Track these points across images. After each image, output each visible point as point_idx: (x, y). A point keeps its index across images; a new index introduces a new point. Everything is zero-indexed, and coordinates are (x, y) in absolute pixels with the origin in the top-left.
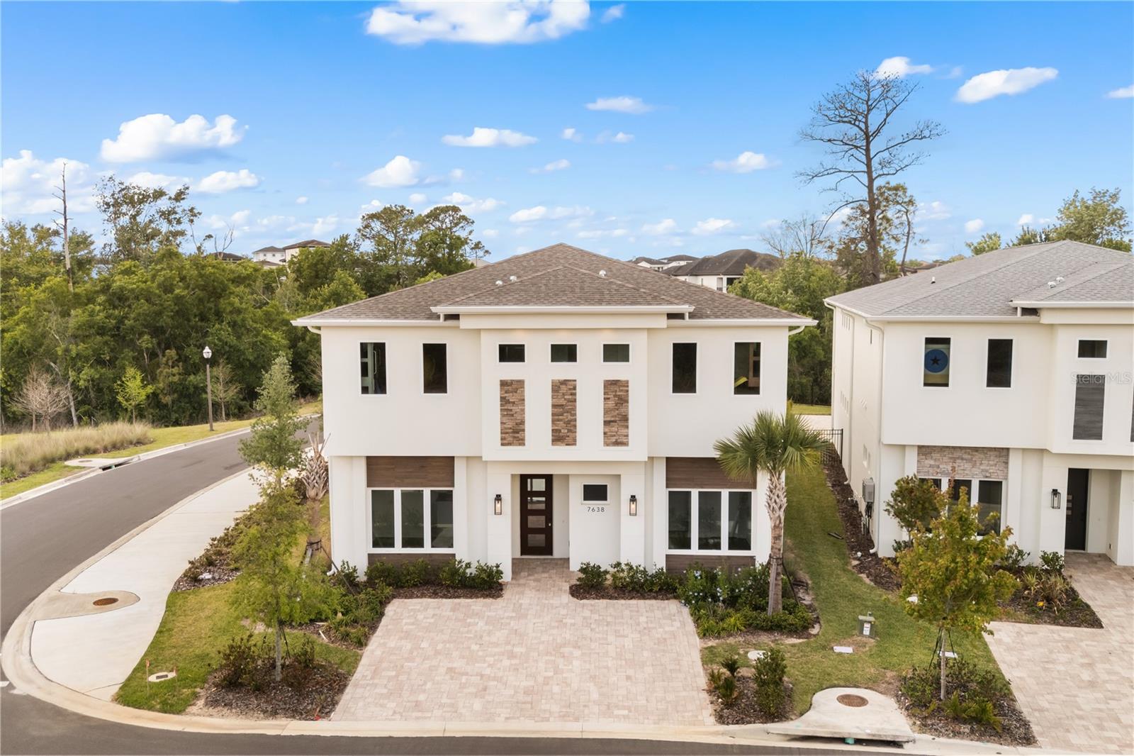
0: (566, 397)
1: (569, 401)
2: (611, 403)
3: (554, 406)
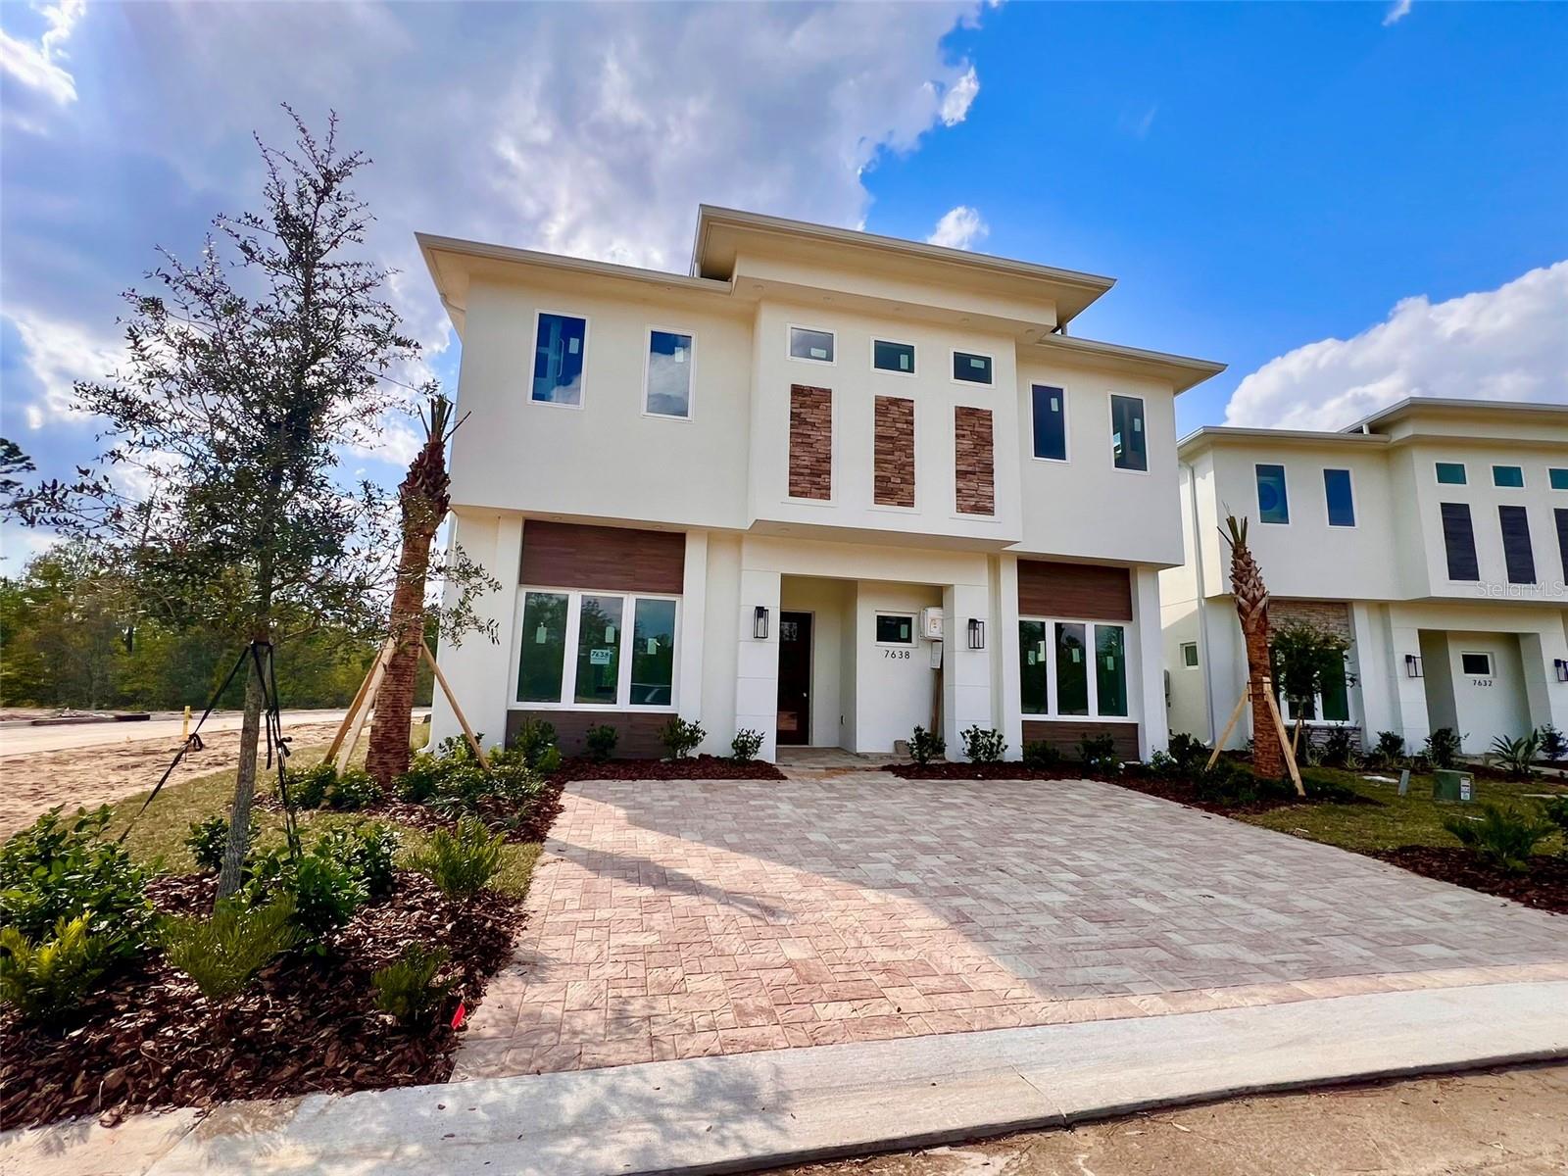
0: (898, 425)
1: (902, 432)
2: (967, 444)
3: (879, 438)
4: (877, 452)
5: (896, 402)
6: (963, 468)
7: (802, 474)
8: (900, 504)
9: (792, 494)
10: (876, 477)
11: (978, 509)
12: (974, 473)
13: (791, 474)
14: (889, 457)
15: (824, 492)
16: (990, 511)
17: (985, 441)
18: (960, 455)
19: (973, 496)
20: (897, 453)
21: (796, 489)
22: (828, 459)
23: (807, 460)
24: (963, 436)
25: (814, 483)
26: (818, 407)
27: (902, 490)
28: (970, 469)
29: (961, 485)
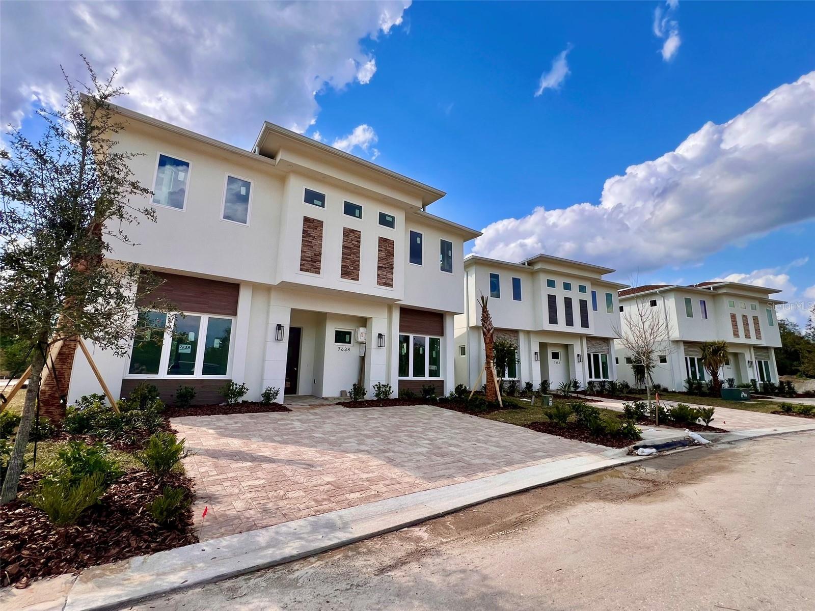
0: (353, 242)
1: (355, 246)
2: (383, 254)
3: (344, 247)
4: (343, 254)
5: (353, 231)
6: (381, 265)
7: (307, 261)
8: (352, 279)
9: (301, 270)
10: (342, 265)
11: (386, 284)
12: (385, 268)
13: (301, 260)
14: (349, 257)
15: (317, 270)
16: (391, 286)
17: (390, 254)
18: (380, 259)
19: (384, 278)
20: (352, 255)
21: (304, 267)
22: (320, 254)
23: (309, 254)
24: (382, 250)
25: (313, 265)
26: (316, 229)
27: (354, 272)
28: (384, 266)
29: (379, 273)
